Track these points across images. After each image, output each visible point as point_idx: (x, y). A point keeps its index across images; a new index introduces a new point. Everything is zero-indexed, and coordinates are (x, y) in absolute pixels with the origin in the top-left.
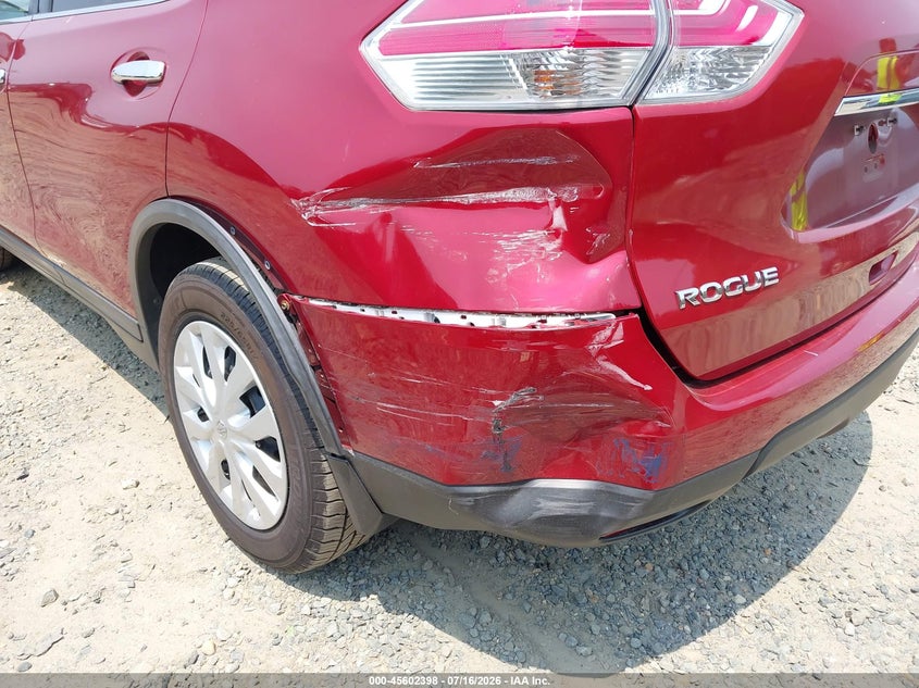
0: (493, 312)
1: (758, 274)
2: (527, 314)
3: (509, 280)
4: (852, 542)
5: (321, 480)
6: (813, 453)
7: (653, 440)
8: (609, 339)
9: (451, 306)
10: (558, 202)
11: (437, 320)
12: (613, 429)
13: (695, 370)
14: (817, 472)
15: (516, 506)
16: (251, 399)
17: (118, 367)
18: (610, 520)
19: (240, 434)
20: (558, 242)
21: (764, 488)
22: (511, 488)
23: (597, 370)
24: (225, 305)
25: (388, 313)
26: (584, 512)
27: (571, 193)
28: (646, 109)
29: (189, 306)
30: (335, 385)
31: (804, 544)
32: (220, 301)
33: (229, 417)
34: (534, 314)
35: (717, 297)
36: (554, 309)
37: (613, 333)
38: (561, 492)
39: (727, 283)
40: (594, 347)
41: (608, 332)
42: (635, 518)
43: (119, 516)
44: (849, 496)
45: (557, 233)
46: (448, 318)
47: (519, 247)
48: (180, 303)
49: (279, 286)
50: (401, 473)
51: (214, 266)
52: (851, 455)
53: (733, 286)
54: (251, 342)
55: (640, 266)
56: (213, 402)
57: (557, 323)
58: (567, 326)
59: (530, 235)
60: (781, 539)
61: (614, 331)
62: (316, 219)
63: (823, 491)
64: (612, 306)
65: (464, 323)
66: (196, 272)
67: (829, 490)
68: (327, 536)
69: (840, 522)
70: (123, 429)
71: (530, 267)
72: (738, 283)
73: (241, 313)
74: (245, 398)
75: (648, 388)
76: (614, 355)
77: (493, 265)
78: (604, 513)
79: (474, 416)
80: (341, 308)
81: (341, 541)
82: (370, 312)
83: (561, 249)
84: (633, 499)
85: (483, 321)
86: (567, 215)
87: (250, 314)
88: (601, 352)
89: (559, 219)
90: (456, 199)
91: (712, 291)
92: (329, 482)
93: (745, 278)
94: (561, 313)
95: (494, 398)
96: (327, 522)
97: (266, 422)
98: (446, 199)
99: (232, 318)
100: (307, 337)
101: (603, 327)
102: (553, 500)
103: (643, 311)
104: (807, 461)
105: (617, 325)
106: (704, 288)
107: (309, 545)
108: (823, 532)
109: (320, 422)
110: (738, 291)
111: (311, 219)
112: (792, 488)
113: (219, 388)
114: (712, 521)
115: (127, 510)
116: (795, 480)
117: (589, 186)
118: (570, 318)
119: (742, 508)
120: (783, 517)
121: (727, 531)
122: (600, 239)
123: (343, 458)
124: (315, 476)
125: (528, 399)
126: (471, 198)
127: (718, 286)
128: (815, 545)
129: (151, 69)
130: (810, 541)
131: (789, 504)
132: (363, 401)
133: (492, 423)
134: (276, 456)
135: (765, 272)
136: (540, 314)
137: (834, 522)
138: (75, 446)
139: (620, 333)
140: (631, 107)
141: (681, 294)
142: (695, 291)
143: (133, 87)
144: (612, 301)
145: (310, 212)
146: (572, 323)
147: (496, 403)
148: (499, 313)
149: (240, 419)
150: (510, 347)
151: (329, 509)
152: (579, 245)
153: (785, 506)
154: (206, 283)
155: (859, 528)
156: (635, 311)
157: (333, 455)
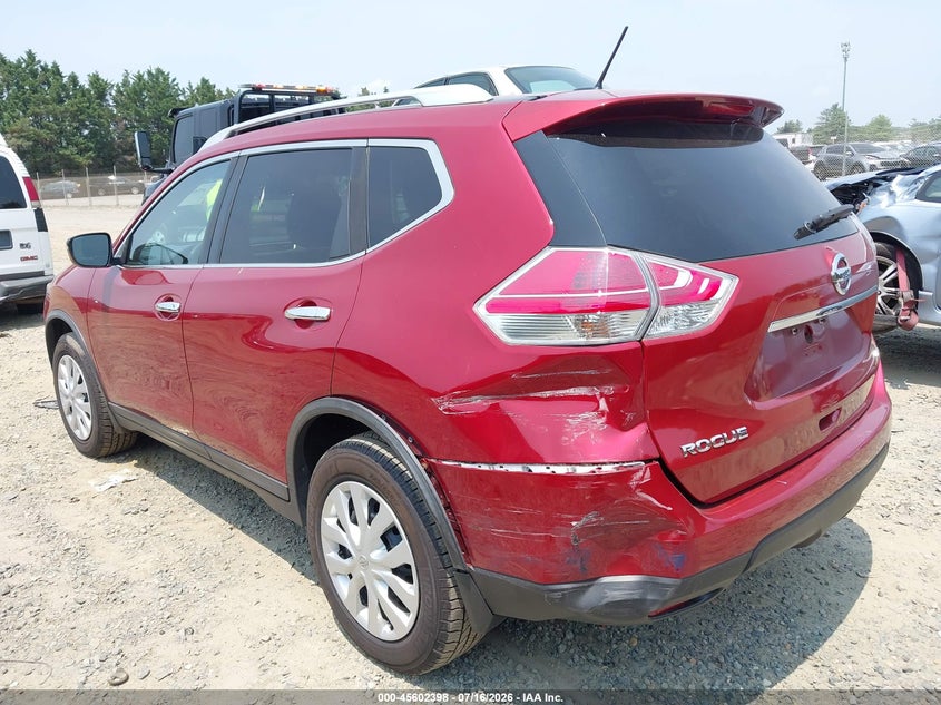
0: (567, 464)
1: (734, 432)
2: (589, 464)
3: (576, 443)
4: (855, 637)
5: (447, 593)
6: (823, 569)
7: (678, 543)
8: (642, 478)
9: (540, 461)
10: (602, 395)
11: (530, 471)
12: (651, 538)
13: (701, 497)
14: (827, 584)
15: (590, 598)
16: (389, 538)
17: (242, 527)
18: (654, 602)
19: (380, 565)
20: (604, 418)
21: (783, 599)
22: (585, 584)
23: (637, 498)
24: (374, 469)
25: (497, 468)
26: (636, 597)
27: (609, 390)
28: (648, 342)
29: (341, 470)
30: (460, 519)
31: (817, 640)
32: (371, 467)
33: (371, 551)
34: (594, 464)
35: (707, 448)
36: (605, 461)
37: (643, 474)
38: (620, 585)
39: (713, 439)
40: (633, 484)
41: (641, 474)
42: (673, 599)
43: (273, 641)
44: (852, 601)
45: (603, 414)
46: (538, 469)
47: (580, 423)
48: (334, 468)
49: (419, 454)
50: (509, 580)
51: (362, 441)
52: (855, 569)
53: (718, 441)
54: (394, 494)
55: (657, 433)
56: (357, 542)
57: (608, 469)
58: (615, 471)
59: (586, 415)
60: (798, 637)
61: (644, 473)
62: (448, 410)
63: (833, 599)
64: (641, 457)
65: (548, 472)
66: (347, 446)
67: (836, 597)
68: (451, 637)
69: (845, 622)
70: (258, 576)
71: (588, 435)
72: (719, 439)
73: (386, 474)
74: (384, 538)
75: (670, 508)
76: (646, 488)
77: (566, 434)
78: (650, 597)
79: (558, 534)
80: (464, 465)
81: (459, 643)
82: (485, 467)
83: (607, 423)
84: (668, 586)
85: (561, 470)
86: (608, 402)
87: (393, 474)
88: (638, 486)
89: (603, 405)
90: (538, 395)
91: (703, 445)
92: (453, 594)
93: (725, 435)
94: (611, 463)
95: (572, 520)
96: (451, 626)
97: (403, 553)
98: (532, 395)
99: (379, 477)
100: (440, 487)
101: (637, 471)
102: (615, 590)
103: (661, 459)
104: (819, 576)
105: (646, 469)
106: (698, 444)
107: (436, 645)
108: (831, 630)
109: (450, 547)
110: (721, 444)
111: (445, 410)
112: (806, 597)
113: (363, 531)
114: (741, 626)
115: (277, 637)
116: (809, 591)
117: (620, 386)
118: (616, 465)
119: (765, 615)
120: (800, 620)
121: (754, 633)
122: (629, 416)
123: (466, 573)
124: (443, 589)
125: (594, 520)
126: (548, 394)
127: (708, 442)
128: (825, 640)
129: (321, 312)
130: (822, 636)
131: (804, 610)
132: (481, 529)
133: (571, 537)
134: (409, 579)
135: (739, 430)
136: (597, 464)
137: (841, 622)
138: (224, 591)
139: (648, 474)
140: (640, 341)
141: (684, 448)
142: (692, 446)
143: (303, 323)
144: (641, 453)
145: (444, 405)
146: (618, 469)
147: (574, 524)
148: (571, 464)
149: (379, 553)
150: (580, 486)
151: (453, 615)
152: (617, 420)
153: (801, 612)
154: (357, 454)
155: (861, 625)
156: (656, 460)
157: (458, 571)
